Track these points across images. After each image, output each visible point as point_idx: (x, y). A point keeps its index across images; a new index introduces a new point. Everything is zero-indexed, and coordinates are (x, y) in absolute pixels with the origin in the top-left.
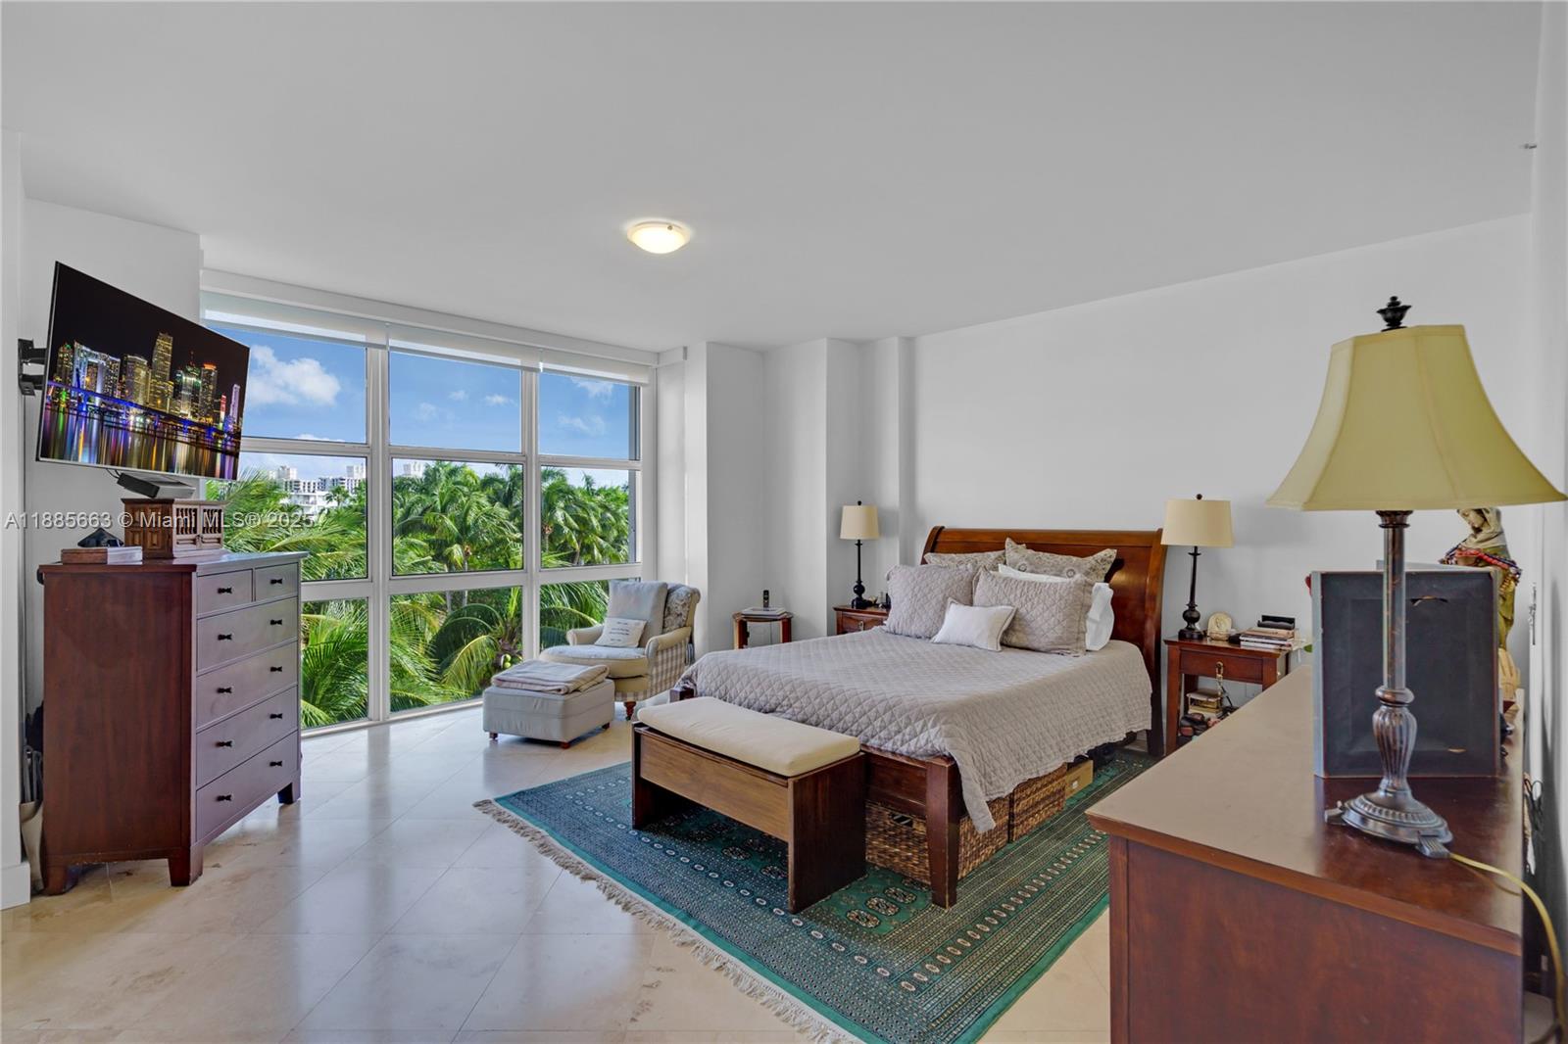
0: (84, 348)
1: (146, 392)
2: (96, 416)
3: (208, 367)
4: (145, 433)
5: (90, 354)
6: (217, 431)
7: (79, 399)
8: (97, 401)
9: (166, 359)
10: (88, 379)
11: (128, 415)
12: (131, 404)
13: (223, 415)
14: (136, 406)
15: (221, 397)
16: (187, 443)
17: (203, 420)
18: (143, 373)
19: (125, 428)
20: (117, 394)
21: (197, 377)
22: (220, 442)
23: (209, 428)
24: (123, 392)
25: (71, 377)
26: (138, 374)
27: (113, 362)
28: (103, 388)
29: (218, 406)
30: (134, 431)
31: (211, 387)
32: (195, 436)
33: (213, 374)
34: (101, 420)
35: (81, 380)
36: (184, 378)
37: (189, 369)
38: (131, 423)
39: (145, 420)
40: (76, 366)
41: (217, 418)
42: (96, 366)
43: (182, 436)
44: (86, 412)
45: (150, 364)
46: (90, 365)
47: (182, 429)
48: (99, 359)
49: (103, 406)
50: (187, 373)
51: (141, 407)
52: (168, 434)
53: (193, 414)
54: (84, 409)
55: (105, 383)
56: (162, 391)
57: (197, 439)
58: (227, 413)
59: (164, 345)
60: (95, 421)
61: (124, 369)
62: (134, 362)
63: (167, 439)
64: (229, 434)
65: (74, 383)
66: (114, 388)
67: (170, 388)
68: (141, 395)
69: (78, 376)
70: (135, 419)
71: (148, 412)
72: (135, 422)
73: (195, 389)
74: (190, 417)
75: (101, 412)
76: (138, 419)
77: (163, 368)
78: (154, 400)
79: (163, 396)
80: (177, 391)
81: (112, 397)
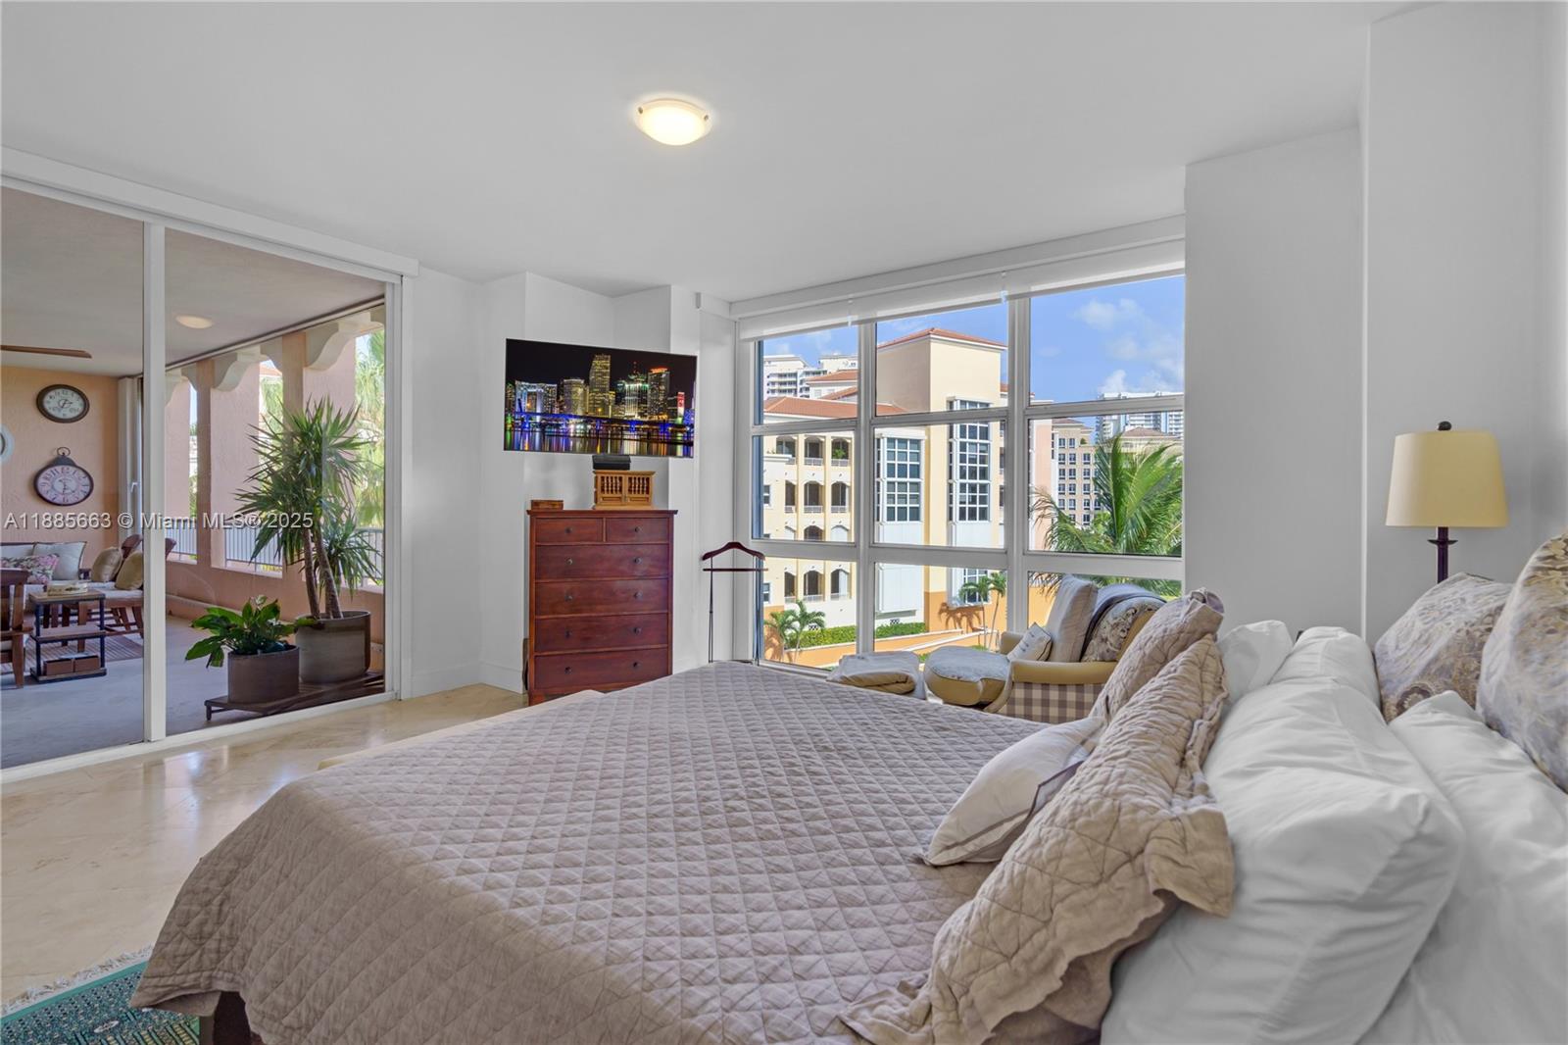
0: (523, 383)
1: (585, 406)
2: (538, 430)
3: (655, 371)
4: (586, 437)
5: (529, 387)
6: (673, 425)
7: (522, 420)
8: (538, 419)
9: (605, 374)
10: (528, 405)
11: (567, 425)
12: (571, 416)
13: (681, 410)
14: (575, 417)
15: (677, 394)
16: (637, 440)
17: (655, 418)
18: (580, 391)
19: (566, 435)
20: (556, 411)
21: (643, 382)
22: (680, 435)
23: (664, 424)
24: (561, 408)
25: (514, 405)
26: (576, 392)
27: (550, 388)
28: (542, 408)
29: (675, 403)
30: (575, 437)
31: (663, 388)
32: (645, 433)
33: (664, 376)
34: (543, 433)
35: (523, 406)
36: (627, 386)
37: (633, 377)
38: (572, 431)
39: (585, 427)
40: (518, 397)
41: (674, 414)
42: (535, 394)
43: (627, 435)
44: (529, 427)
45: (587, 382)
46: (529, 394)
47: (627, 429)
48: (537, 388)
49: (543, 421)
50: (630, 381)
51: (581, 417)
52: (612, 435)
53: (641, 414)
55: (544, 404)
56: (603, 401)
57: (649, 435)
59: (601, 364)
60: (537, 434)
61: (560, 391)
62: (570, 384)
63: (612, 439)
65: (517, 409)
66: (552, 406)
67: (611, 396)
68: (579, 407)
69: (520, 404)
71: (587, 420)
72: (575, 430)
73: (642, 393)
74: (637, 418)
75: (541, 425)
76: (578, 427)
77: (602, 383)
78: (594, 409)
79: (604, 405)
80: (620, 398)
81: (552, 414)
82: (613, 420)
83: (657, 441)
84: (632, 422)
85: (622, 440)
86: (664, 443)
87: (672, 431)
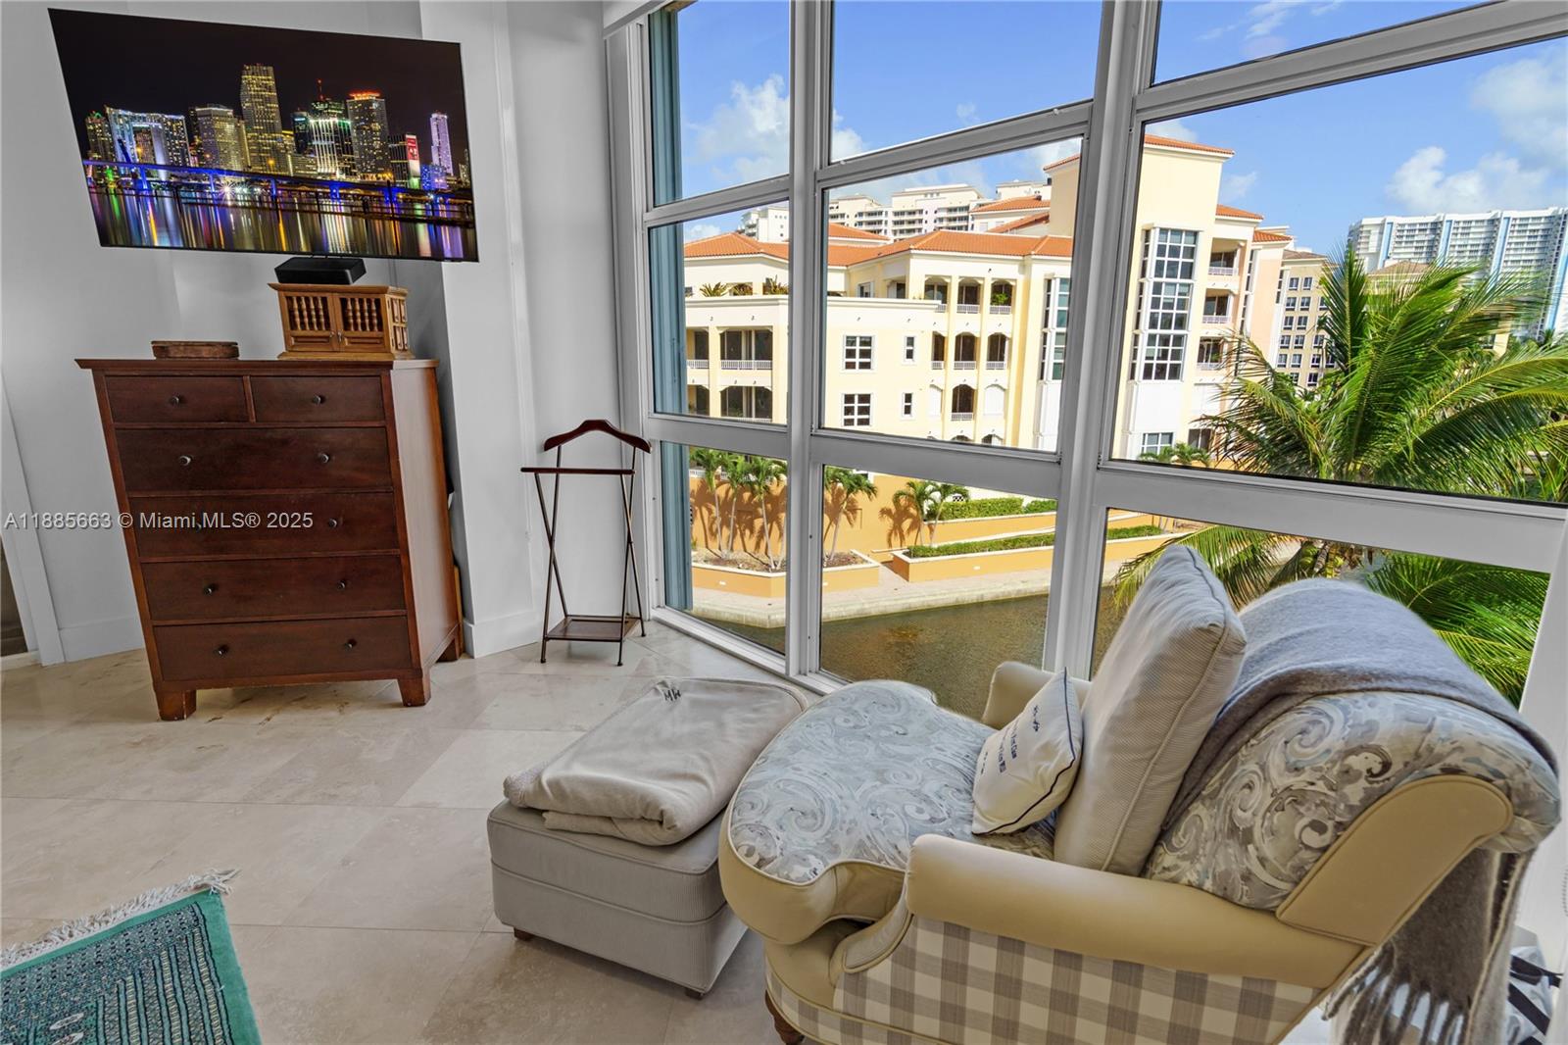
0: (121, 112)
1: (243, 154)
2: (165, 193)
3: (359, 97)
4: (255, 207)
5: (133, 118)
6: (406, 190)
7: (134, 176)
8: (163, 175)
9: (268, 100)
10: (139, 150)
11: (218, 186)
12: (221, 171)
13: (415, 165)
14: (230, 173)
15: (404, 139)
16: (346, 214)
17: (372, 178)
18: (229, 128)
19: (219, 203)
20: (193, 162)
21: (339, 116)
22: (418, 206)
23: (388, 189)
24: (200, 156)
25: (113, 150)
26: (222, 130)
27: (172, 121)
28: (167, 158)
29: (402, 153)
30: (235, 207)
31: (377, 126)
32: (360, 203)
33: (375, 106)
34: (176, 198)
35: (130, 152)
36: (312, 121)
37: (320, 107)
38: (228, 197)
39: (251, 190)
40: (117, 136)
41: (404, 172)
42: (148, 131)
43: (328, 205)
44: (150, 190)
45: (239, 113)
46: (137, 131)
47: (326, 196)
48: (149, 122)
49: (173, 180)
50: (316, 113)
51: (239, 174)
52: (300, 204)
53: (345, 171)
54: (145, 187)
55: (167, 150)
56: (274, 147)
57: (365, 205)
58: (426, 160)
59: (258, 83)
60: (167, 201)
61: (193, 127)
62: (209, 115)
63: (302, 212)
64: (437, 192)
65: (120, 157)
66: (184, 155)
67: (287, 139)
68: (233, 157)
69: (123, 148)
70: (232, 190)
71: (252, 179)
72: (234, 195)
73: (340, 136)
74: (340, 176)
75: (169, 185)
76: (238, 190)
77: (266, 114)
78: (262, 161)
79: (277, 153)
80: (304, 142)
81: (185, 167)
82: (298, 181)
83: (381, 217)
84: (332, 184)
85: (320, 213)
86: (394, 219)
87: (405, 200)
